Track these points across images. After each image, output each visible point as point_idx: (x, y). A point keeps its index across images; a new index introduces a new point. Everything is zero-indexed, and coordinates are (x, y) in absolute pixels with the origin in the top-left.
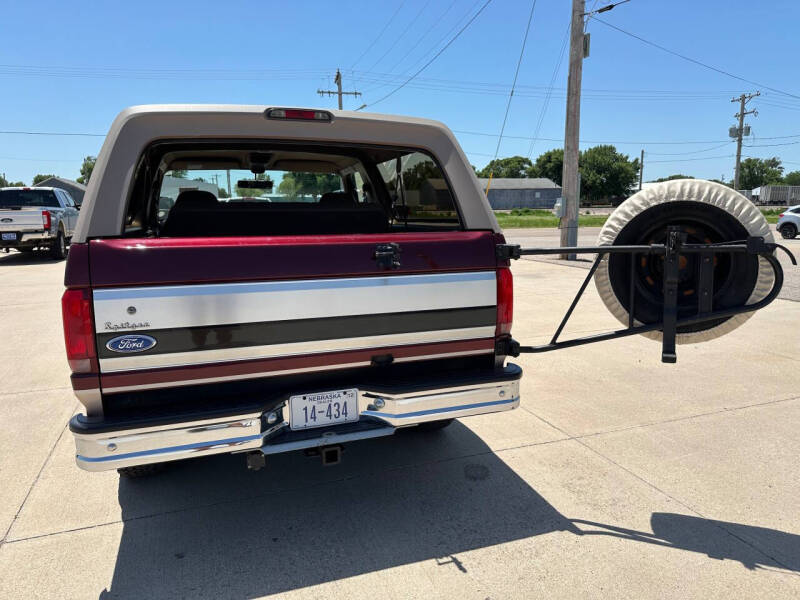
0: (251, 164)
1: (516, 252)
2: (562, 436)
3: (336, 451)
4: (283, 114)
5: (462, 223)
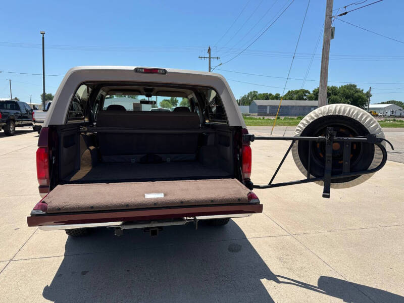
0: (145, 93)
1: (252, 138)
2: (286, 233)
3: (156, 231)
4: (143, 70)
5: (228, 124)
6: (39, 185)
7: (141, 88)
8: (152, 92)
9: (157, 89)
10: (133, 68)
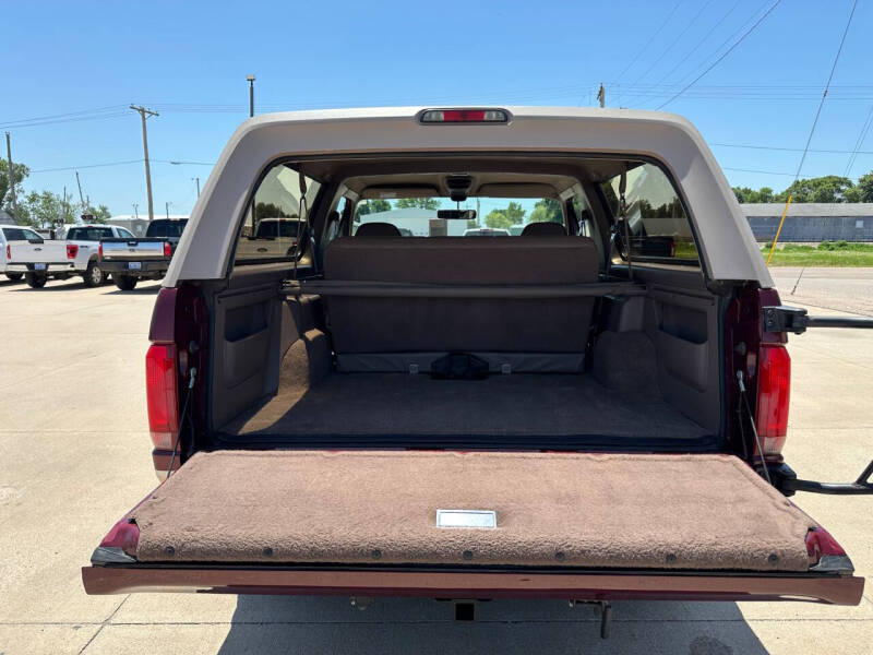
0: (450, 191)
1: (797, 321)
4: (442, 117)
5: (705, 269)
6: (153, 448)
7: (439, 177)
8: (467, 187)
9: (479, 177)
10: (411, 111)
